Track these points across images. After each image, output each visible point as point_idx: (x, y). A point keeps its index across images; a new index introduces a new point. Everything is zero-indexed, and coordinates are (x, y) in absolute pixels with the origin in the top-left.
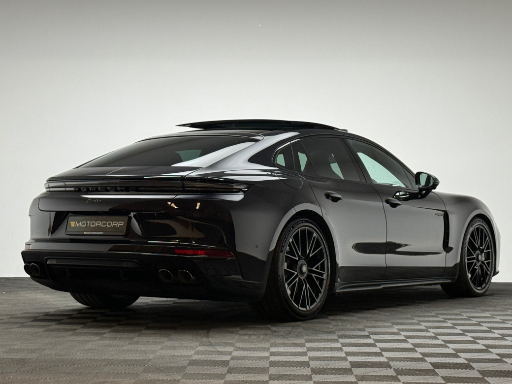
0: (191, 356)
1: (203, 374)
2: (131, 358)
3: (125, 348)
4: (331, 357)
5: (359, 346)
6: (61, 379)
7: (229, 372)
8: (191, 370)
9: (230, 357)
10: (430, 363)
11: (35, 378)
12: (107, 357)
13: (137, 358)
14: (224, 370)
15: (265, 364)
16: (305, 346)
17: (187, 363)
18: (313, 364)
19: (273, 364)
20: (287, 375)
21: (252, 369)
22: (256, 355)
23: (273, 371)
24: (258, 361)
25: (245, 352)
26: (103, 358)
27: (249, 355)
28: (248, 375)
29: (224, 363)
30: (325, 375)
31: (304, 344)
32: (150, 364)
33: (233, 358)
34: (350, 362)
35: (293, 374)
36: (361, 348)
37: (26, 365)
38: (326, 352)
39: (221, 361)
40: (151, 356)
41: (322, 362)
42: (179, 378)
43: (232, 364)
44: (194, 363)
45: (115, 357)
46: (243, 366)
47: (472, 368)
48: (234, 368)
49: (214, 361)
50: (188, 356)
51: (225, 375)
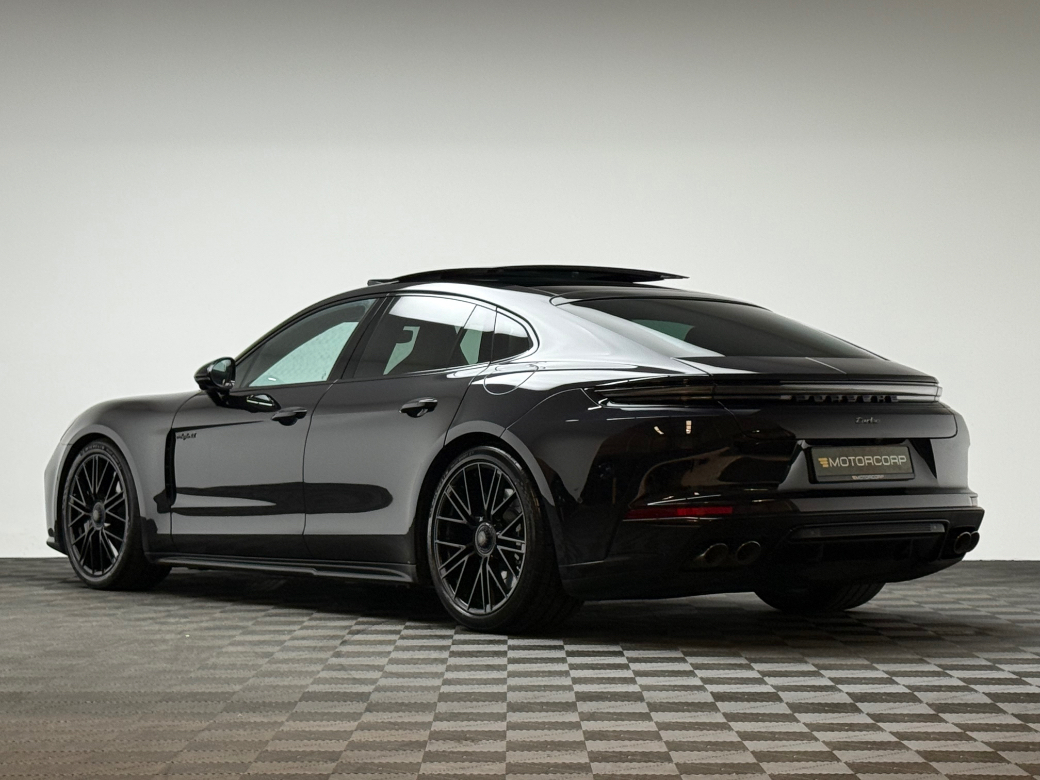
0: (307, 686)
1: (324, 714)
2: (203, 690)
3: (193, 675)
4: (545, 686)
5: (600, 669)
6: (83, 722)
7: (368, 710)
8: (303, 707)
9: (373, 687)
10: (712, 693)
11: (41, 722)
12: (160, 689)
13: (213, 691)
14: (361, 706)
15: (432, 697)
16: (505, 669)
17: (298, 696)
18: (512, 697)
19: (444, 697)
20: (464, 713)
21: (406, 705)
22: (417, 684)
23: (442, 707)
24: (419, 693)
25: (401, 680)
26: (155, 690)
27: (406, 684)
28: (401, 714)
29: (362, 697)
30: (531, 713)
31: (506, 666)
32: (235, 698)
33: (378, 689)
34: (577, 693)
35: (475, 711)
36: (602, 671)
37: (23, 702)
38: (540, 678)
39: (357, 693)
40: (237, 688)
41: (529, 693)
42: (283, 719)
43: (375, 697)
44: (309, 697)
45: (175, 689)
46: (393, 701)
47: (780, 700)
48: (378, 704)
49: (345, 693)
50: (302, 687)
51: (361, 714)
